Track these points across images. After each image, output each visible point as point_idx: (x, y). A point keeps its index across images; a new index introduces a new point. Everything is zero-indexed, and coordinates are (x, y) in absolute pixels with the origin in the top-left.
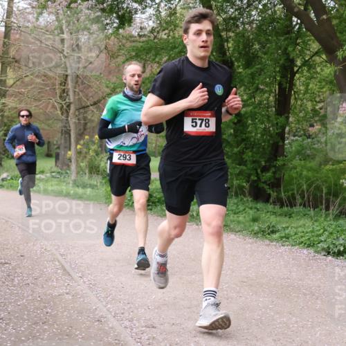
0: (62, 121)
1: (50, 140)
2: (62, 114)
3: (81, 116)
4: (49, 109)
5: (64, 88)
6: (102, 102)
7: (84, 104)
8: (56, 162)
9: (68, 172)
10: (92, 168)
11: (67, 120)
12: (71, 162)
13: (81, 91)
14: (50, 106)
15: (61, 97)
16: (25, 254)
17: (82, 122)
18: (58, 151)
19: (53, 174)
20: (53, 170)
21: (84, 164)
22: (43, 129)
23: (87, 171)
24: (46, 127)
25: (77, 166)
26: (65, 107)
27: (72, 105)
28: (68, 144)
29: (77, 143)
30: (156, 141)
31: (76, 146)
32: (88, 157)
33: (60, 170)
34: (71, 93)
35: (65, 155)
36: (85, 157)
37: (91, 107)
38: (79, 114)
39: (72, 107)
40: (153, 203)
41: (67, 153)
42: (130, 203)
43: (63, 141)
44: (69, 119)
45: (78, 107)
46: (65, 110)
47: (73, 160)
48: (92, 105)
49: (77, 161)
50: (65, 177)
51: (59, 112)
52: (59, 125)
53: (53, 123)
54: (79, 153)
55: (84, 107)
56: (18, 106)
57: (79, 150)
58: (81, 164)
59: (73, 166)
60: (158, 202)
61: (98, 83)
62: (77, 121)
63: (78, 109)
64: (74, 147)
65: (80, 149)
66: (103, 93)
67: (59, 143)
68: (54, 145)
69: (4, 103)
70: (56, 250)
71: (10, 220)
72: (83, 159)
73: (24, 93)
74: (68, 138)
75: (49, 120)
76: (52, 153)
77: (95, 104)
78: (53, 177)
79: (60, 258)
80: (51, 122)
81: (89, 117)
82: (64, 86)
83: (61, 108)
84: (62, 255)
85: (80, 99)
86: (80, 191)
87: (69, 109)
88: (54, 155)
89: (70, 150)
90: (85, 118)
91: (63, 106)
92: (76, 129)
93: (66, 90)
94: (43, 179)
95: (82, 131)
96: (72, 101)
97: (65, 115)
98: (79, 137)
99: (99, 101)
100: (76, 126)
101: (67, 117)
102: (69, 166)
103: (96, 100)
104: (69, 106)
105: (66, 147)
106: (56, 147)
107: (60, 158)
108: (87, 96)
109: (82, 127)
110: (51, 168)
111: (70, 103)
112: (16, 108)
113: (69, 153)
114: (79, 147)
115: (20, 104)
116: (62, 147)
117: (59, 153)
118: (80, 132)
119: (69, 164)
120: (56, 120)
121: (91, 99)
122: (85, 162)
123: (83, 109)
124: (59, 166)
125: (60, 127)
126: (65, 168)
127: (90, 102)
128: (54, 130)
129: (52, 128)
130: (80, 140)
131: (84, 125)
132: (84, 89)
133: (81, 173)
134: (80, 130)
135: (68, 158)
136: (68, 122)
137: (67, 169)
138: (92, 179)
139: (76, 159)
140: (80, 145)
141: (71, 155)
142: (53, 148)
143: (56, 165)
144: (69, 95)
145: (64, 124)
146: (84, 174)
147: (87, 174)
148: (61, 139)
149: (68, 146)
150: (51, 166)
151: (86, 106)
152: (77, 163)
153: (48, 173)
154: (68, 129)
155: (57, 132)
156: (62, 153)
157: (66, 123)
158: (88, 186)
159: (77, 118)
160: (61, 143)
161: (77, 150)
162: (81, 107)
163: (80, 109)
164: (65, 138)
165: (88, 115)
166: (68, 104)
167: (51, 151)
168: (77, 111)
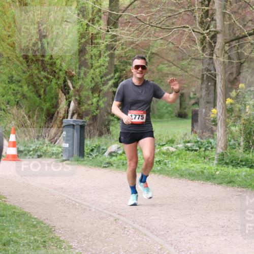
0: (202, 61)
2: (203, 50)
3: (233, 53)
4: (183, 43)
5: (207, 8)
7: (238, 33)
8: (193, 126)
9: (212, 140)
10: (249, 133)
11: (211, 59)
12: (216, 125)
13: (235, 13)
14: (185, 38)
15: (202, 23)
17: (235, 61)
18: (196, 108)
19: (189, 145)
20: (188, 139)
21: (237, 128)
22: (174, 75)
23: (242, 139)
24: (178, 71)
25: (225, 131)
26: (208, 38)
27: (219, 36)
28: (212, 96)
29: (226, 95)
31: (225, 101)
33: (199, 139)
34: (218, 17)
35: (207, 115)
36: (240, 117)
37: (249, 37)
38: (230, 50)
39: (220, 39)
41: (210, 110)
43: (204, 93)
44: (214, 57)
45: (228, 38)
46: (209, 43)
47: (219, 125)
48: (250, 35)
49: (226, 125)
50: (206, 149)
51: (199, 48)
52: (199, 68)
53: (189, 64)
54: (229, 110)
55: (238, 38)
56: (136, 39)
58: (233, 128)
59: (220, 132)
63: (229, 42)
64: (222, 101)
65: (231, 104)
67: (198, 95)
68: (190, 98)
69: (114, 36)
71: (121, 218)
72: (235, 121)
73: (145, 20)
74: (213, 87)
75: (183, 60)
76: (185, 111)
78: (188, 149)
80: (185, 63)
81: (246, 54)
82: (208, 6)
83: (203, 41)
85: (232, 26)
86: (231, 170)
87: (215, 43)
88: (190, 115)
89: (215, 106)
90: (239, 56)
91: (205, 38)
92: (226, 72)
93: (210, 12)
94: (172, 153)
95: (234, 76)
96: (218, 29)
97: (208, 51)
98: (230, 86)
100: (225, 68)
101: (212, 54)
102: (212, 132)
104: (214, 37)
105: (208, 103)
106: (193, 101)
107: (199, 119)
108: (243, 19)
109: (234, 70)
110: (186, 134)
111: (217, 32)
112: (133, 43)
113: (214, 110)
114: (229, 101)
115: (138, 36)
116: (202, 102)
117: (198, 111)
118: (232, 78)
119: (214, 128)
120: (193, 60)
121: (250, 24)
122: (238, 124)
123: (237, 41)
124: (198, 131)
125: (199, 70)
126: (207, 134)
127: (249, 29)
128: (191, 75)
129: (186, 72)
130: (231, 90)
131: (237, 67)
132: (239, 9)
133: (232, 142)
134: (231, 74)
135: (212, 119)
136: (213, 63)
137: (210, 137)
138: (250, 152)
139: (225, 121)
140: (231, 98)
141: (217, 114)
142: (188, 104)
143: (192, 130)
144: (215, 20)
145: (207, 66)
146: (237, 145)
147: (242, 144)
148: (201, 89)
149: (212, 100)
150: (185, 132)
151: (241, 36)
152: (226, 127)
153: (179, 144)
154: (212, 74)
155: (195, 79)
156: (202, 111)
157: (209, 65)
158: (244, 163)
159: (226, 55)
160: (201, 96)
161: (226, 105)
162: (233, 38)
163: (232, 40)
164: (208, 87)
165: (244, 50)
166: (213, 33)
167: (185, 109)
168: (227, 44)
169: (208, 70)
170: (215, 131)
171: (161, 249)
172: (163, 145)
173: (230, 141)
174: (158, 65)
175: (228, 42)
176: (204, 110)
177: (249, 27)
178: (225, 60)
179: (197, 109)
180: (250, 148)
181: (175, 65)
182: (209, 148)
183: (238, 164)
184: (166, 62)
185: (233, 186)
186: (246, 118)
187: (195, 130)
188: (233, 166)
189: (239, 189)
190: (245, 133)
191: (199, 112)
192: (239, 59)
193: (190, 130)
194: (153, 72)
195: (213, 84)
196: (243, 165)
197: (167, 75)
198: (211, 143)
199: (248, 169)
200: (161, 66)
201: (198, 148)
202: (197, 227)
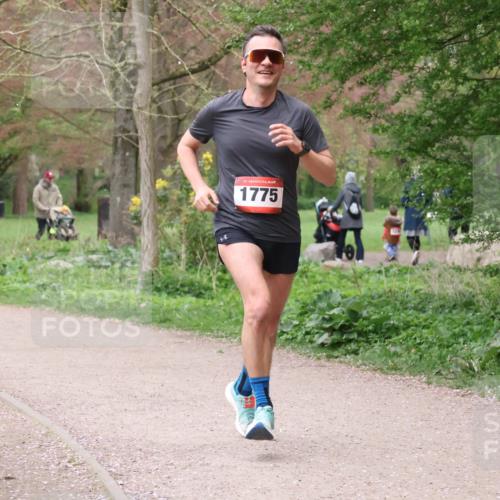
0: (114, 113)
1: (83, 166)
3: (167, 101)
6: (223, 62)
7: (173, 69)
8: (100, 225)
9: (132, 251)
10: (195, 239)
11: (129, 111)
12: (139, 224)
13: (167, 34)
16: (18, 473)
17: (169, 116)
18: (105, 194)
19: (94, 257)
20: (92, 247)
21: (175, 230)
22: (66, 137)
23: (183, 248)
24: (74, 132)
25: (155, 234)
27: (140, 72)
28: (131, 175)
29: (156, 174)
30: (370, 165)
31: (153, 184)
32: (186, 210)
33: (110, 248)
34: (139, 40)
35: (124, 206)
36: (179, 211)
37: (193, 77)
38: (161, 97)
39: (143, 78)
40: (360, 334)
41: (129, 199)
42: (300, 335)
43: (118, 169)
44: (135, 109)
45: (157, 77)
47: (145, 223)
48: (194, 72)
49: (156, 223)
50: (123, 266)
52: (110, 125)
53: (91, 120)
54: (162, 200)
55: (174, 78)
57: (160, 193)
58: (168, 231)
59: (146, 236)
60: (375, 331)
61: (210, 11)
62: (155, 115)
63: (159, 84)
64: (149, 184)
65: (165, 189)
66: (223, 37)
67: (108, 173)
68: (95, 178)
70: (100, 461)
72: (171, 218)
73: (13, 41)
74: (133, 160)
75: (81, 112)
76: (87, 199)
77: (203, 67)
78: (92, 265)
79: (110, 483)
80: (85, 117)
81: (187, 104)
84: (115, 476)
85: (162, 56)
86: (165, 301)
87: (135, 84)
88: (95, 206)
89: (137, 192)
90: (176, 108)
92: (154, 135)
94: (66, 271)
95: (169, 141)
96: (140, 60)
97: (124, 98)
98: (161, 158)
99: (214, 61)
100: (153, 128)
101: (130, 103)
102: (134, 237)
103: (205, 56)
104: (133, 74)
105: (125, 186)
106: (99, 183)
107: (111, 213)
108: (182, 45)
109: (169, 132)
111: (138, 66)
113: (135, 199)
114: (160, 183)
116: (116, 185)
117: (108, 199)
118: (164, 145)
119: (136, 229)
120: (99, 113)
121: (192, 54)
122: (176, 223)
123: (172, 82)
124: (109, 235)
125: (109, 131)
126: (124, 240)
127: (190, 62)
128: (95, 138)
129: (88, 132)
130: (163, 165)
131: (173, 126)
132: (173, 27)
133: (167, 253)
134: (164, 137)
135: (133, 214)
136: (132, 118)
137: (129, 244)
138: (196, 270)
139: (154, 217)
140: (163, 178)
141: (141, 205)
142: (91, 188)
143: (99, 233)
144: (134, 46)
145: (122, 123)
146: (175, 257)
147: (183, 256)
148: (113, 162)
149: (132, 182)
150: (88, 235)
151: (178, 73)
152: (157, 227)
153: (78, 256)
154: (131, 137)
155: (102, 145)
156: (116, 199)
157: (125, 120)
158: (186, 289)
159: (155, 106)
160: (114, 175)
161: (156, 191)
162: (165, 77)
163: (164, 81)
164: (125, 160)
165: (184, 97)
166: (131, 68)
167: (86, 195)
168: (155, 87)
169: (125, 131)
170: (138, 234)
171: (46, 435)
172: (50, 258)
173: (163, 252)
174: (39, 121)
175: (157, 84)
176: (118, 199)
177: (191, 59)
178: (153, 114)
179: (107, 196)
180: (197, 264)
181: (68, 121)
182: (129, 264)
183: (178, 290)
184: (52, 115)
185: (168, 328)
186: (190, 213)
187: (104, 232)
188: (169, 293)
189: (179, 333)
190: (187, 238)
191: (110, 202)
192: (176, 113)
193: (96, 233)
194: (30, 132)
195: (133, 153)
196: (186, 293)
197: (54, 137)
198: (131, 255)
199: (194, 299)
200: (43, 122)
201: (109, 264)
202: (108, 397)
